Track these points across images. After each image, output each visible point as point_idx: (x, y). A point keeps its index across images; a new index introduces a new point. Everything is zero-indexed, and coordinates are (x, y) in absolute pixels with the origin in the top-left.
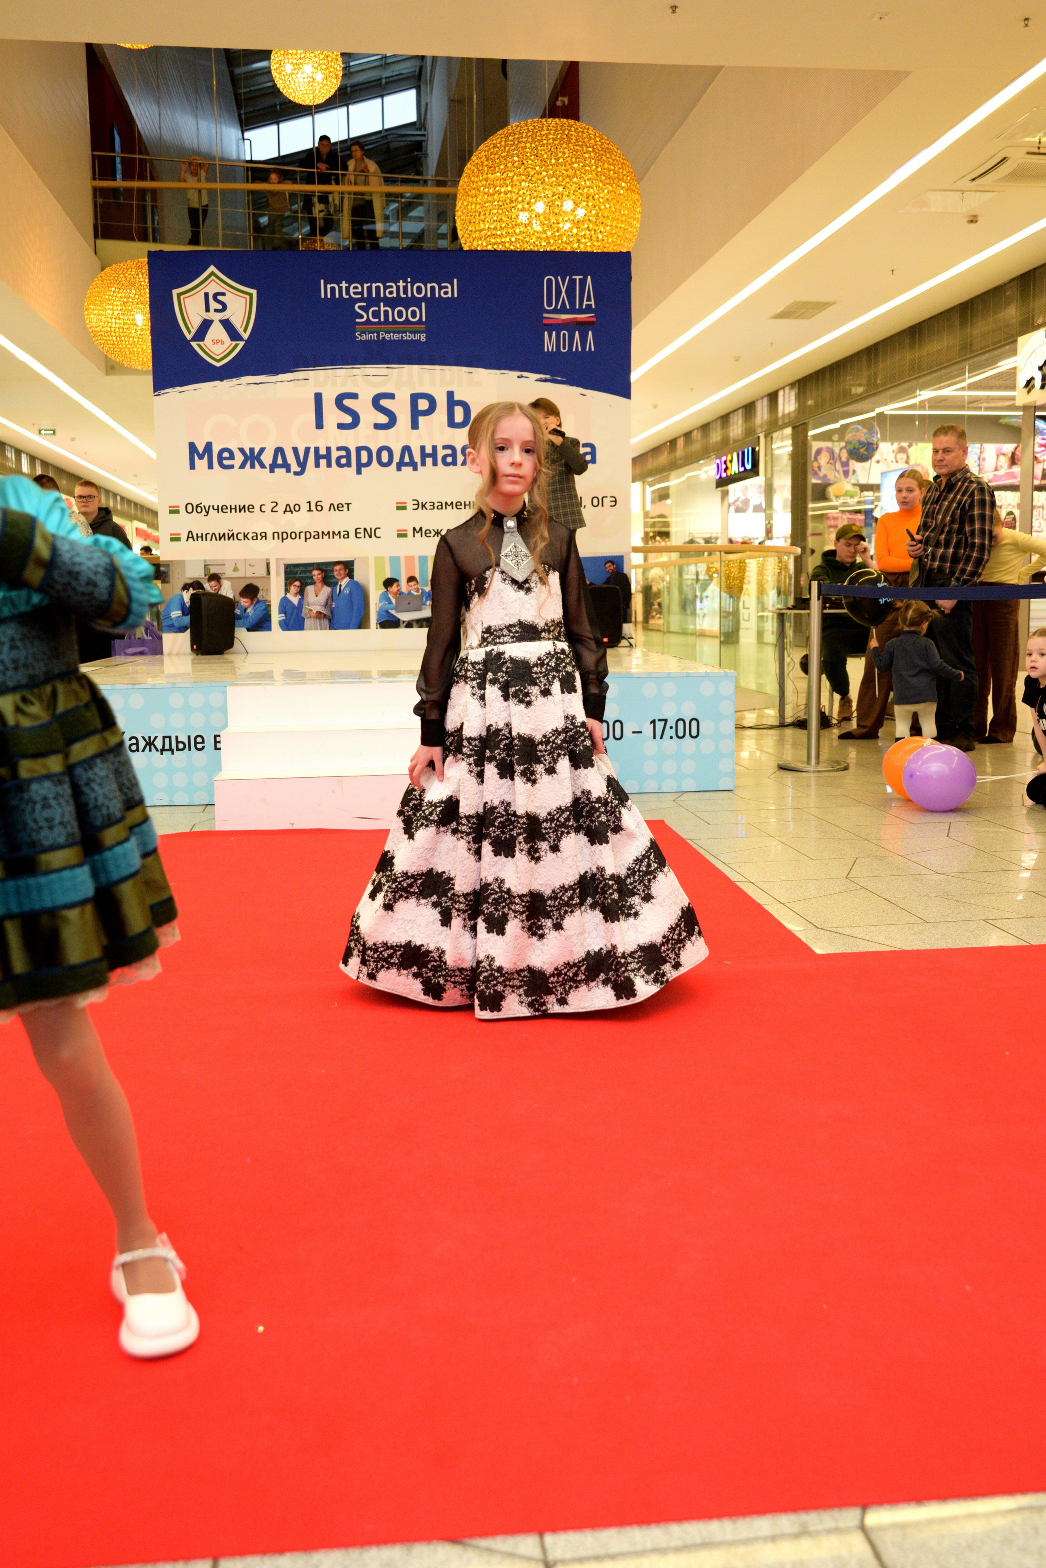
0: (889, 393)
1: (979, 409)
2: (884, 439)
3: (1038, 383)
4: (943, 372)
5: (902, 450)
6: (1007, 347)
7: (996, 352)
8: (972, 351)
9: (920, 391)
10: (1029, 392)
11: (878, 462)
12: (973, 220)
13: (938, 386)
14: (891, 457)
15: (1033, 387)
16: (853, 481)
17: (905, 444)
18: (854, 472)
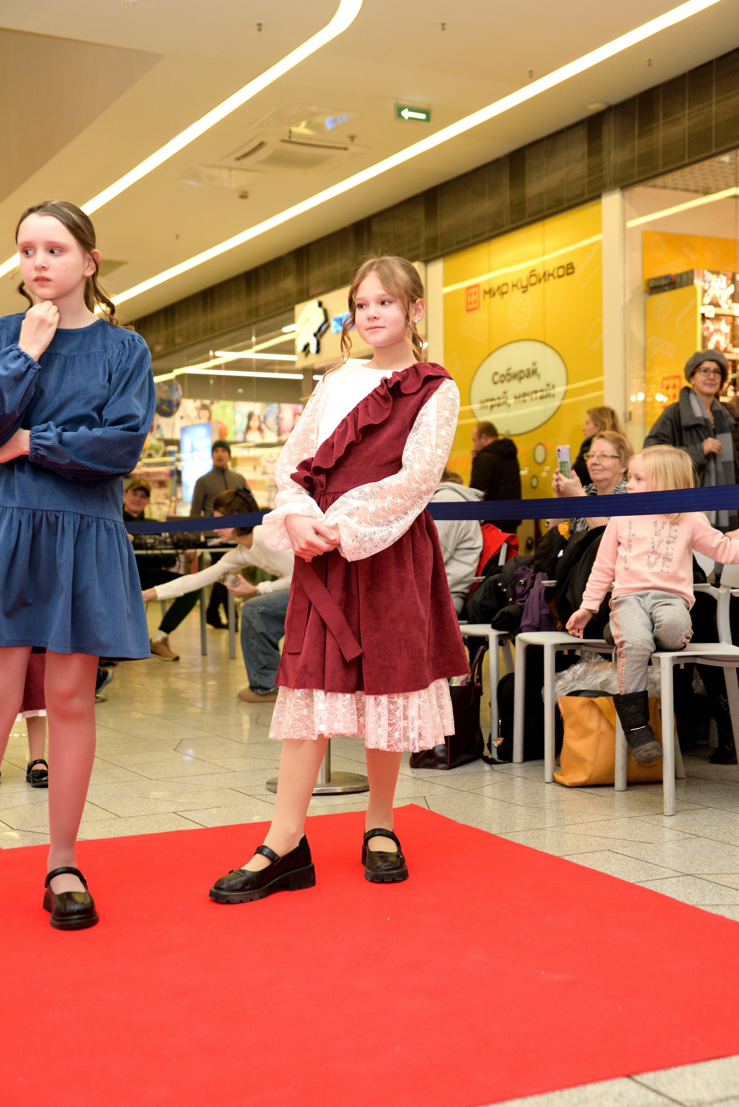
0: (186, 352)
1: (273, 371)
2: (184, 397)
3: (313, 348)
4: (234, 334)
5: (204, 407)
6: (287, 315)
7: (279, 318)
8: (257, 316)
9: (214, 351)
10: (307, 355)
11: (182, 418)
12: (244, 196)
13: (230, 348)
14: (194, 414)
15: (309, 352)
16: (158, 436)
17: (207, 402)
18: (159, 427)
